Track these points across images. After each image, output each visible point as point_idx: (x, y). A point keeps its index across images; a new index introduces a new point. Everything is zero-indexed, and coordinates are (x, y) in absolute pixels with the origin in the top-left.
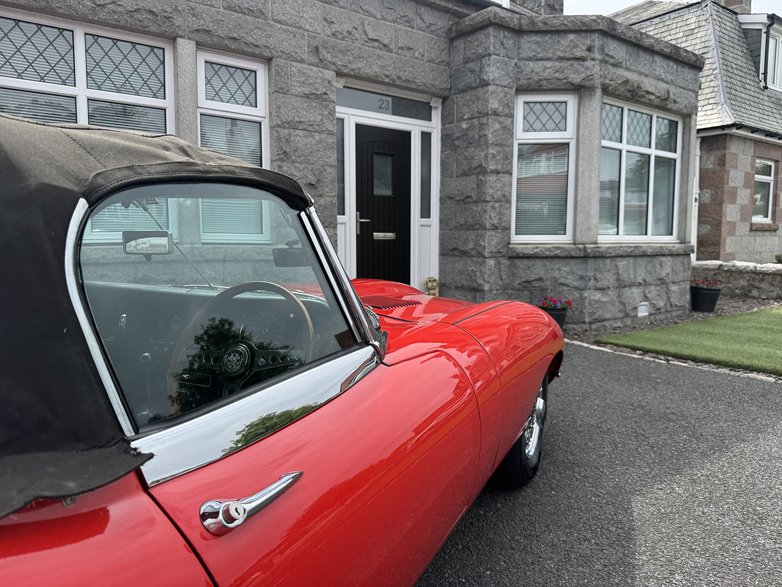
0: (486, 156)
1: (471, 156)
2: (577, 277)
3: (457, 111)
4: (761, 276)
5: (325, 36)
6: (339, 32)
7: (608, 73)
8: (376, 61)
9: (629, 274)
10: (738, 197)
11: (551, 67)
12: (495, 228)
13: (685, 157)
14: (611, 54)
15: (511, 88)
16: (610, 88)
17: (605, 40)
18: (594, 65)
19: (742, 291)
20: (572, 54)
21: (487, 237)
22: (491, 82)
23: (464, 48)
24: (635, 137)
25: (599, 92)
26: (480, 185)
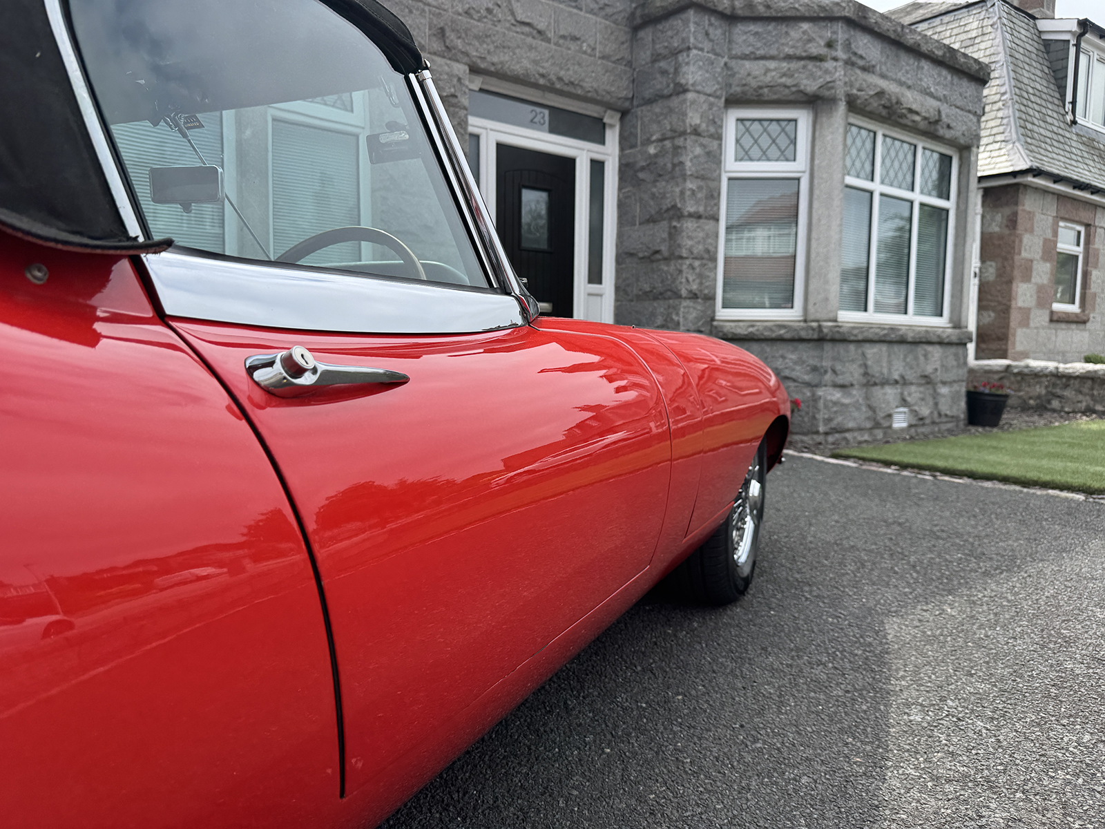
0: (682, 193)
1: (660, 193)
2: (808, 368)
3: (641, 130)
4: (1064, 380)
5: (454, 13)
6: (473, 8)
7: (856, 80)
8: (526, 53)
9: (882, 367)
10: (1034, 274)
11: (775, 69)
12: (694, 296)
13: (962, 207)
14: (860, 52)
15: (718, 97)
16: (859, 101)
17: (852, 33)
18: (835, 68)
19: (1038, 401)
20: (805, 51)
21: (682, 309)
22: (691, 88)
23: (653, 40)
24: (892, 174)
25: (842, 107)
26: (673, 233)
